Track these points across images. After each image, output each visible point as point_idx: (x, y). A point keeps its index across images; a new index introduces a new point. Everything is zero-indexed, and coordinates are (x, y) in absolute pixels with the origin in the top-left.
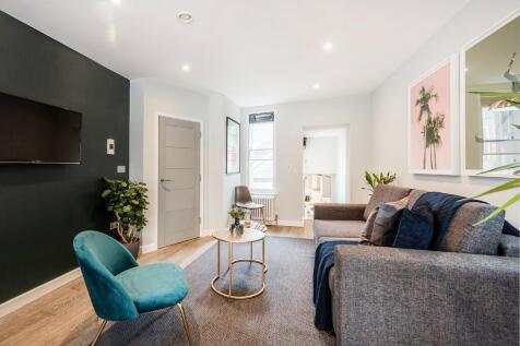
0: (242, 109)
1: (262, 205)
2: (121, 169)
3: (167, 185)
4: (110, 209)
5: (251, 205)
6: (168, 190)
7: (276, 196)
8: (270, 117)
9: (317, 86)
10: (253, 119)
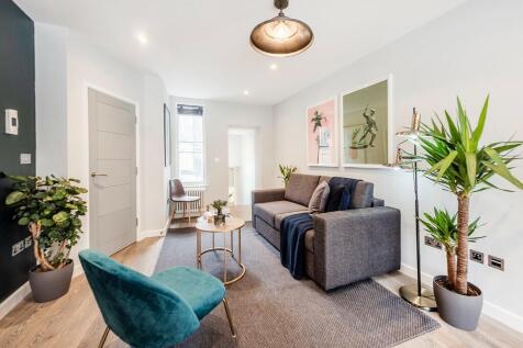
0: (171, 97)
1: (197, 198)
2: (25, 159)
3: (101, 181)
4: (23, 221)
5: (186, 198)
6: (102, 188)
7: (207, 187)
8: (199, 111)
9: (246, 93)
10: (181, 110)
